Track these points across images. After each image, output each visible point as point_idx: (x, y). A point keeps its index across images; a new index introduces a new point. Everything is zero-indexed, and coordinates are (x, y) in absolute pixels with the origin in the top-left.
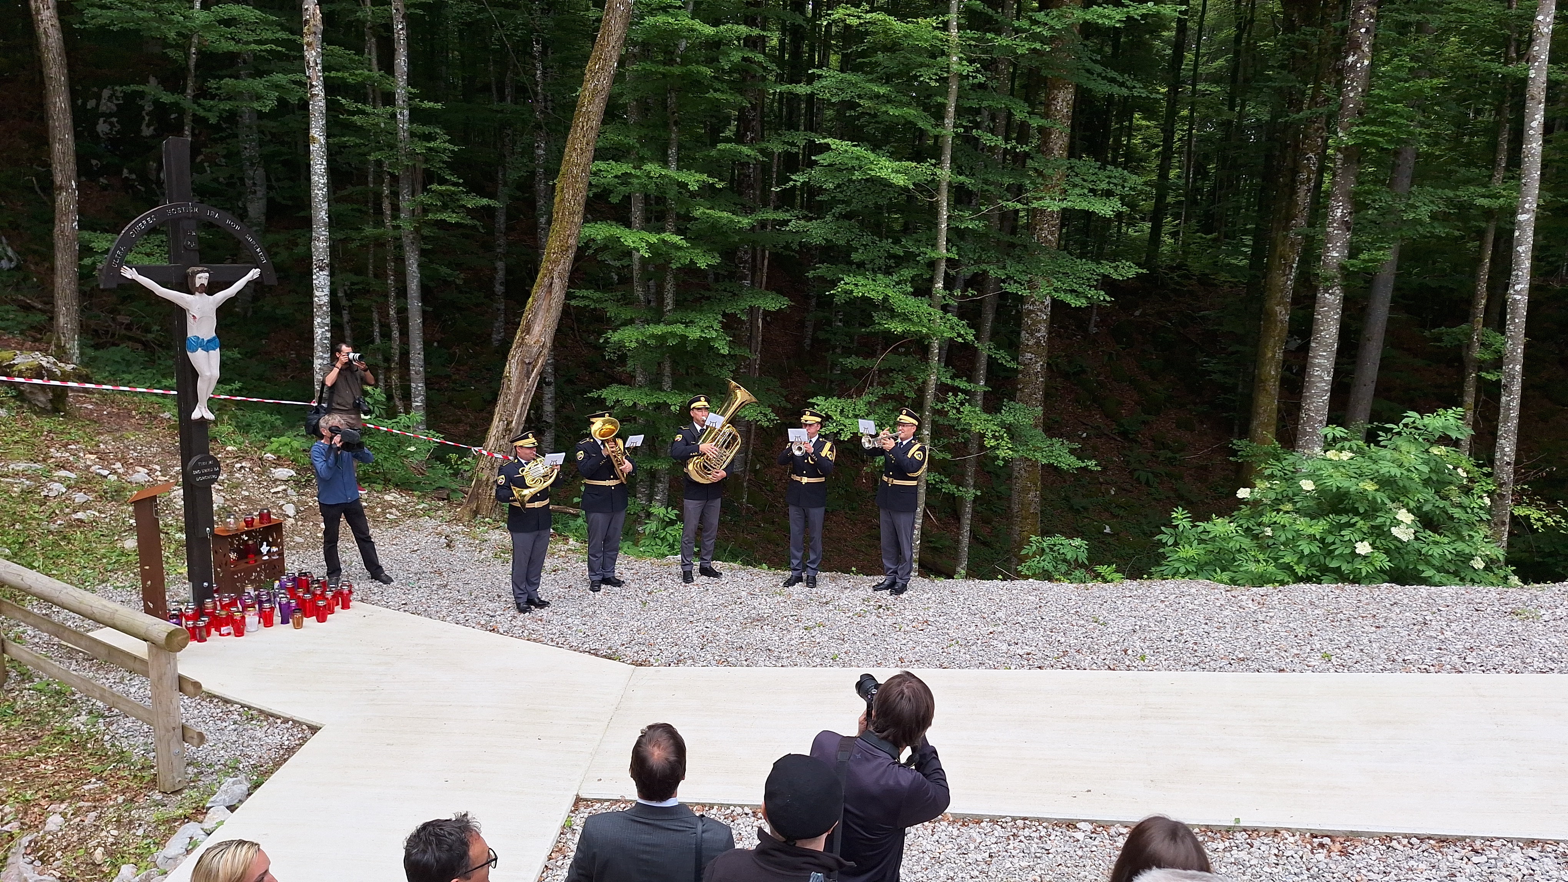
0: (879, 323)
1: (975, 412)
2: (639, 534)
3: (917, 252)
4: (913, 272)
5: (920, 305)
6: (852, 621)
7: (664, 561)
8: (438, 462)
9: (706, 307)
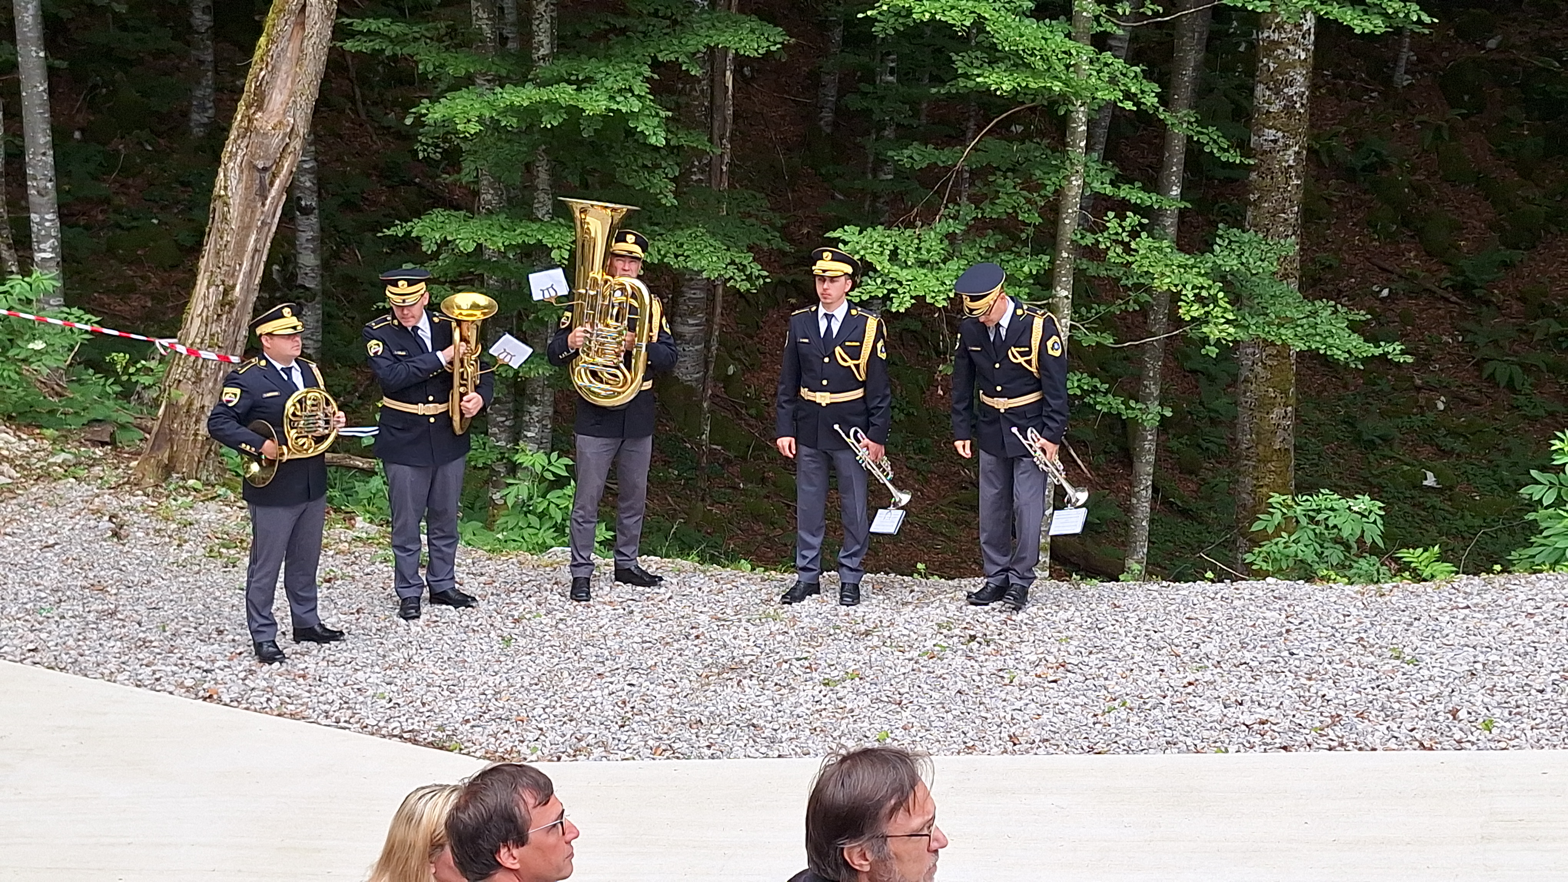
0: (966, 76)
1: (1160, 250)
2: (495, 505)
5: (1048, 35)
6: (916, 666)
7: (545, 558)
8: (91, 371)
9: (618, 49)
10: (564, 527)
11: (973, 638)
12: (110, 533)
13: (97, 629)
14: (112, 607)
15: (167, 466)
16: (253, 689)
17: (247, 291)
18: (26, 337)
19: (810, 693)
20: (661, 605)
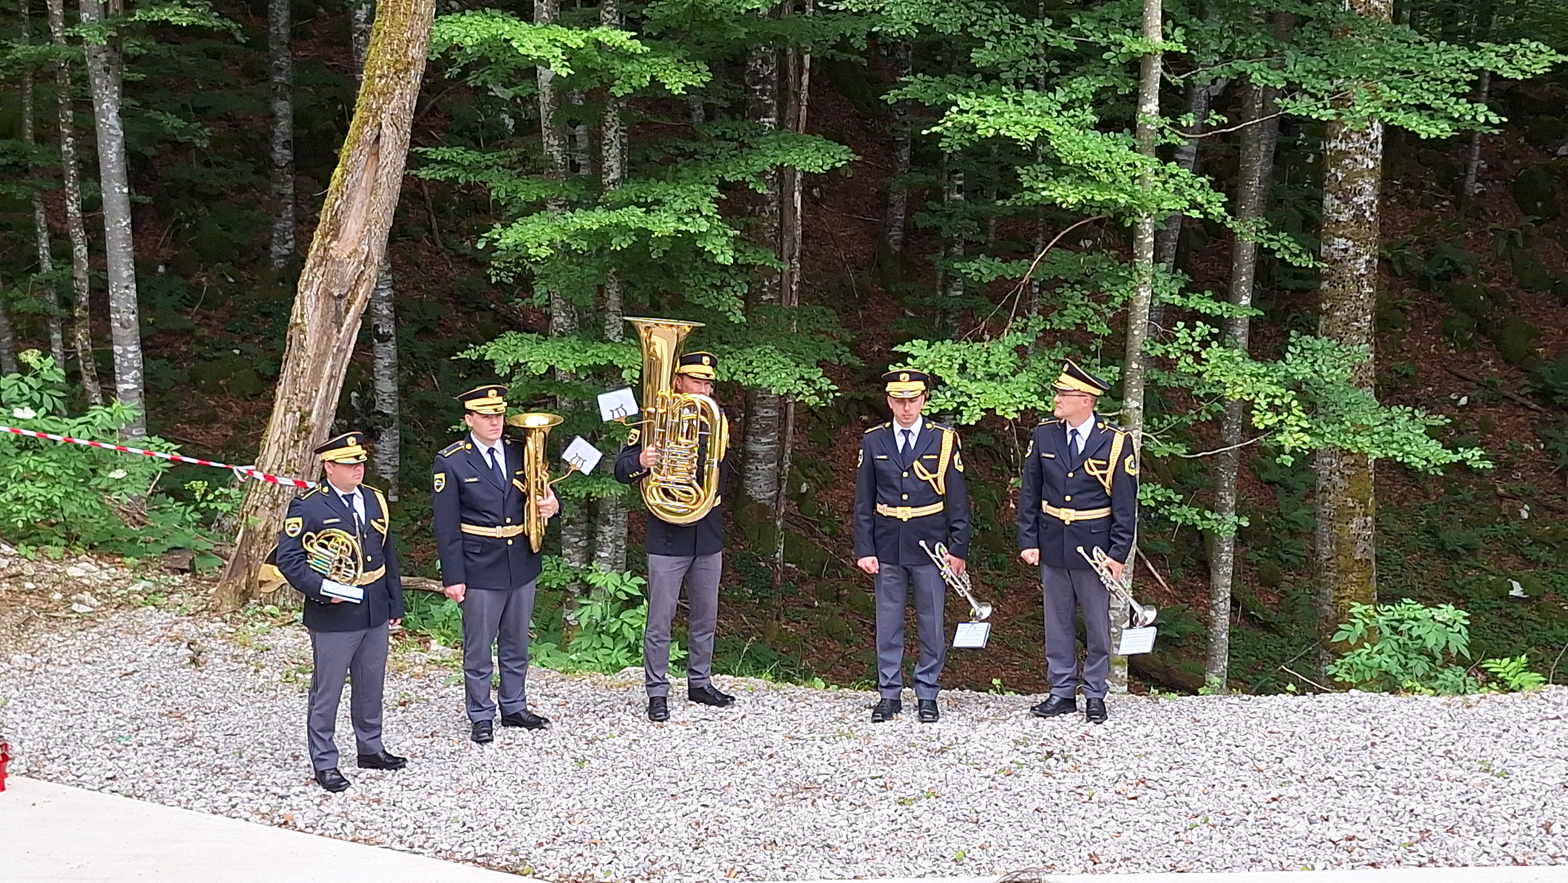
0: (1031, 189)
1: (1231, 359)
2: (569, 626)
3: (1104, 42)
4: (1098, 84)
5: (1113, 148)
6: (993, 784)
7: (618, 677)
8: (171, 499)
9: (686, 172)
10: (637, 646)
11: (1050, 754)
12: (188, 660)
13: (176, 757)
14: (190, 733)
15: (244, 591)
16: (328, 815)
17: (323, 417)
18: (108, 467)
19: (885, 812)
20: (734, 724)
